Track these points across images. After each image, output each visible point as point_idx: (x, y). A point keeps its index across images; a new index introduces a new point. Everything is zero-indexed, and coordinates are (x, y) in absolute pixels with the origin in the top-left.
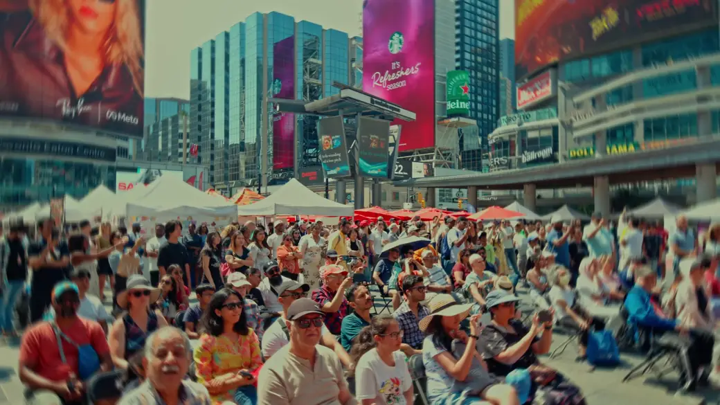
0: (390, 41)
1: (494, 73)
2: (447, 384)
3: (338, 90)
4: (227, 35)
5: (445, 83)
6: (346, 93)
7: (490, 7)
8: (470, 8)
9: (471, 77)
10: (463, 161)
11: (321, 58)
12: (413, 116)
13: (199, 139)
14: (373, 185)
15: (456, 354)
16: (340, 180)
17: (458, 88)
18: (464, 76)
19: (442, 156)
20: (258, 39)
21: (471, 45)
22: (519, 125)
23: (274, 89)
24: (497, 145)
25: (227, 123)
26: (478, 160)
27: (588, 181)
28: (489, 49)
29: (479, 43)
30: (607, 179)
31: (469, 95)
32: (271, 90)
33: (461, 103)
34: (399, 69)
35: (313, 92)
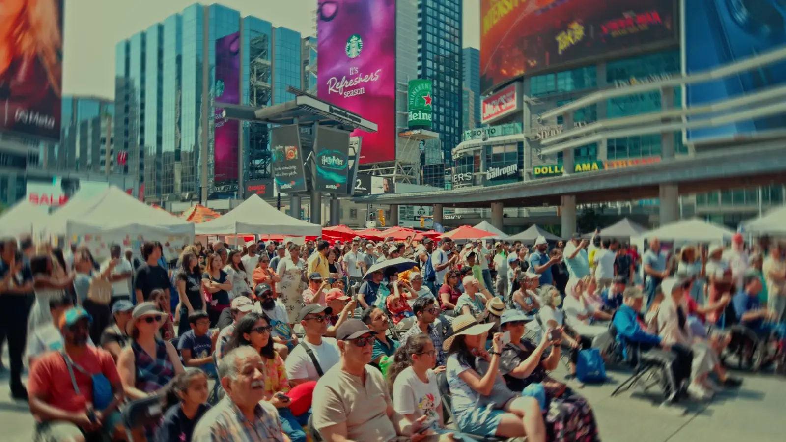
0: (348, 44)
1: (457, 83)
2: (472, 399)
3: (293, 96)
4: (161, 28)
5: (407, 92)
6: (301, 100)
7: (453, 13)
8: (433, 13)
9: (433, 87)
10: (425, 176)
11: (269, 58)
12: (374, 127)
13: (126, 145)
14: (331, 202)
15: (480, 371)
16: (295, 195)
17: (420, 98)
18: (427, 86)
19: (403, 171)
20: (197, 34)
21: (433, 52)
22: (484, 140)
23: (215, 91)
24: (462, 160)
25: (159, 128)
26: (441, 175)
27: (555, 200)
28: (451, 58)
29: (442, 51)
30: (574, 198)
31: (431, 106)
32: (212, 91)
33: (424, 114)
34: (357, 75)
35: (261, 97)
